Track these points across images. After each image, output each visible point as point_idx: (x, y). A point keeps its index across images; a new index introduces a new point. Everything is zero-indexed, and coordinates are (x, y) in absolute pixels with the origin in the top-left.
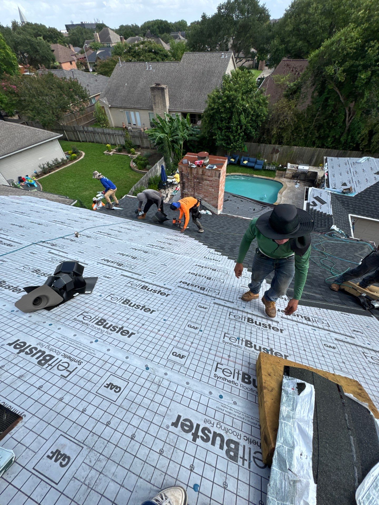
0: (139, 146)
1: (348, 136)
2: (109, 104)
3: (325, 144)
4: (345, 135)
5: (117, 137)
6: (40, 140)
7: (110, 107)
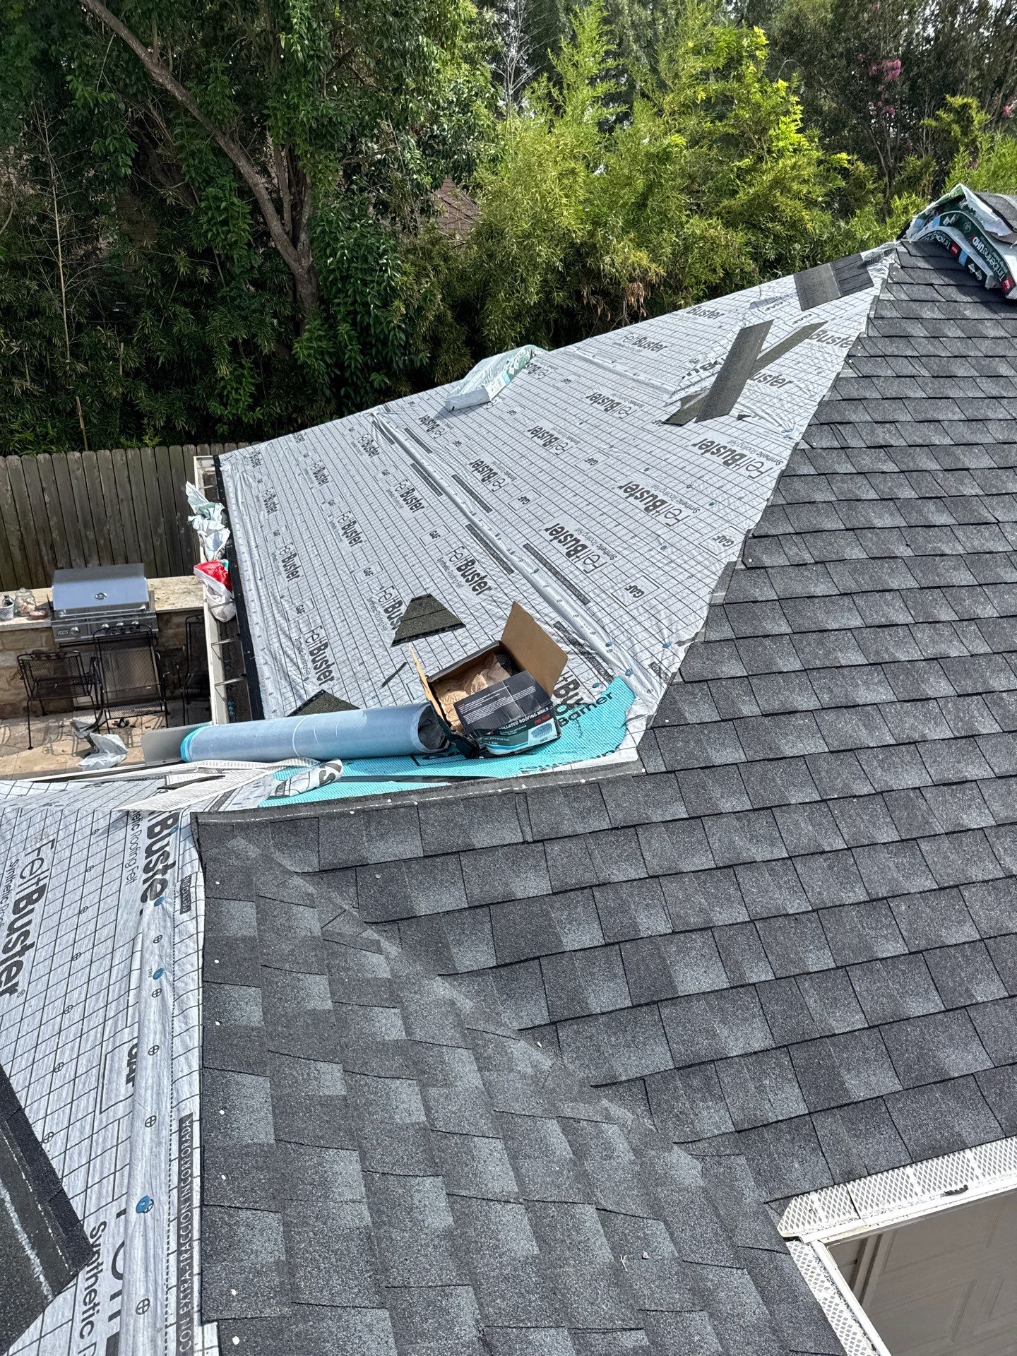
1: (330, 322)
3: (215, 408)
4: (312, 325)
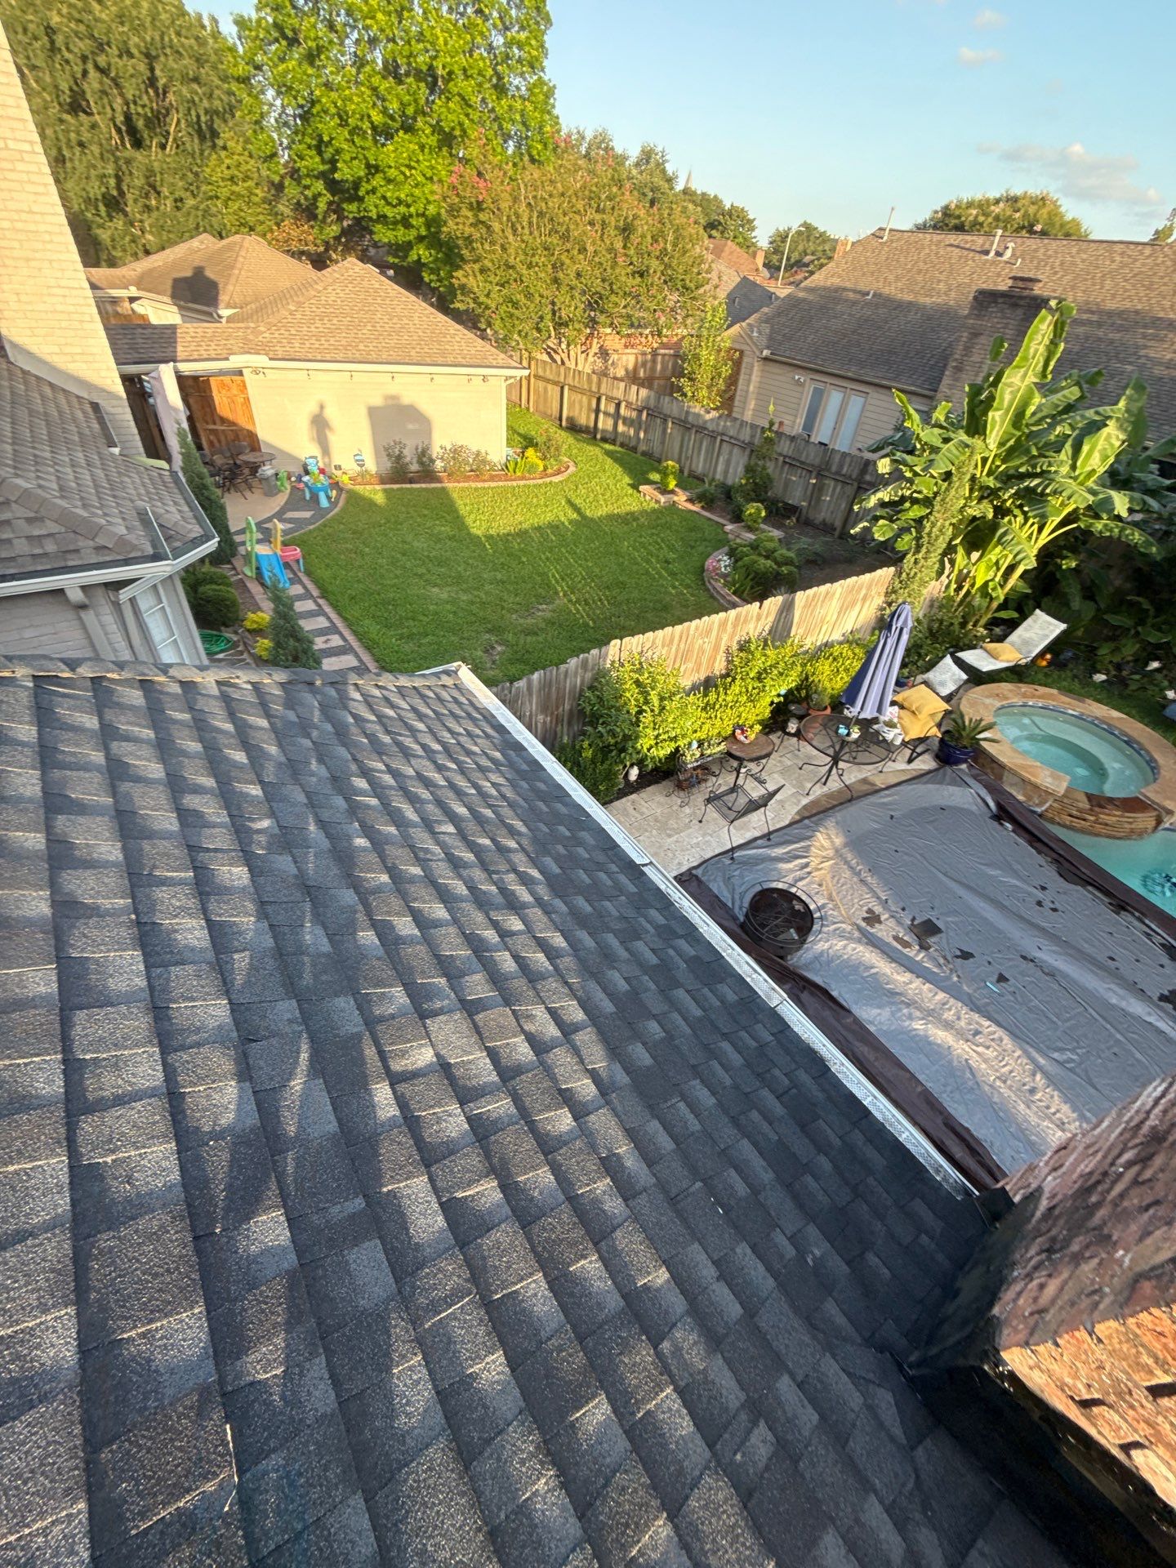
0: (792, 510)
2: (768, 348)
5: (726, 447)
6: (440, 360)
7: (766, 359)
